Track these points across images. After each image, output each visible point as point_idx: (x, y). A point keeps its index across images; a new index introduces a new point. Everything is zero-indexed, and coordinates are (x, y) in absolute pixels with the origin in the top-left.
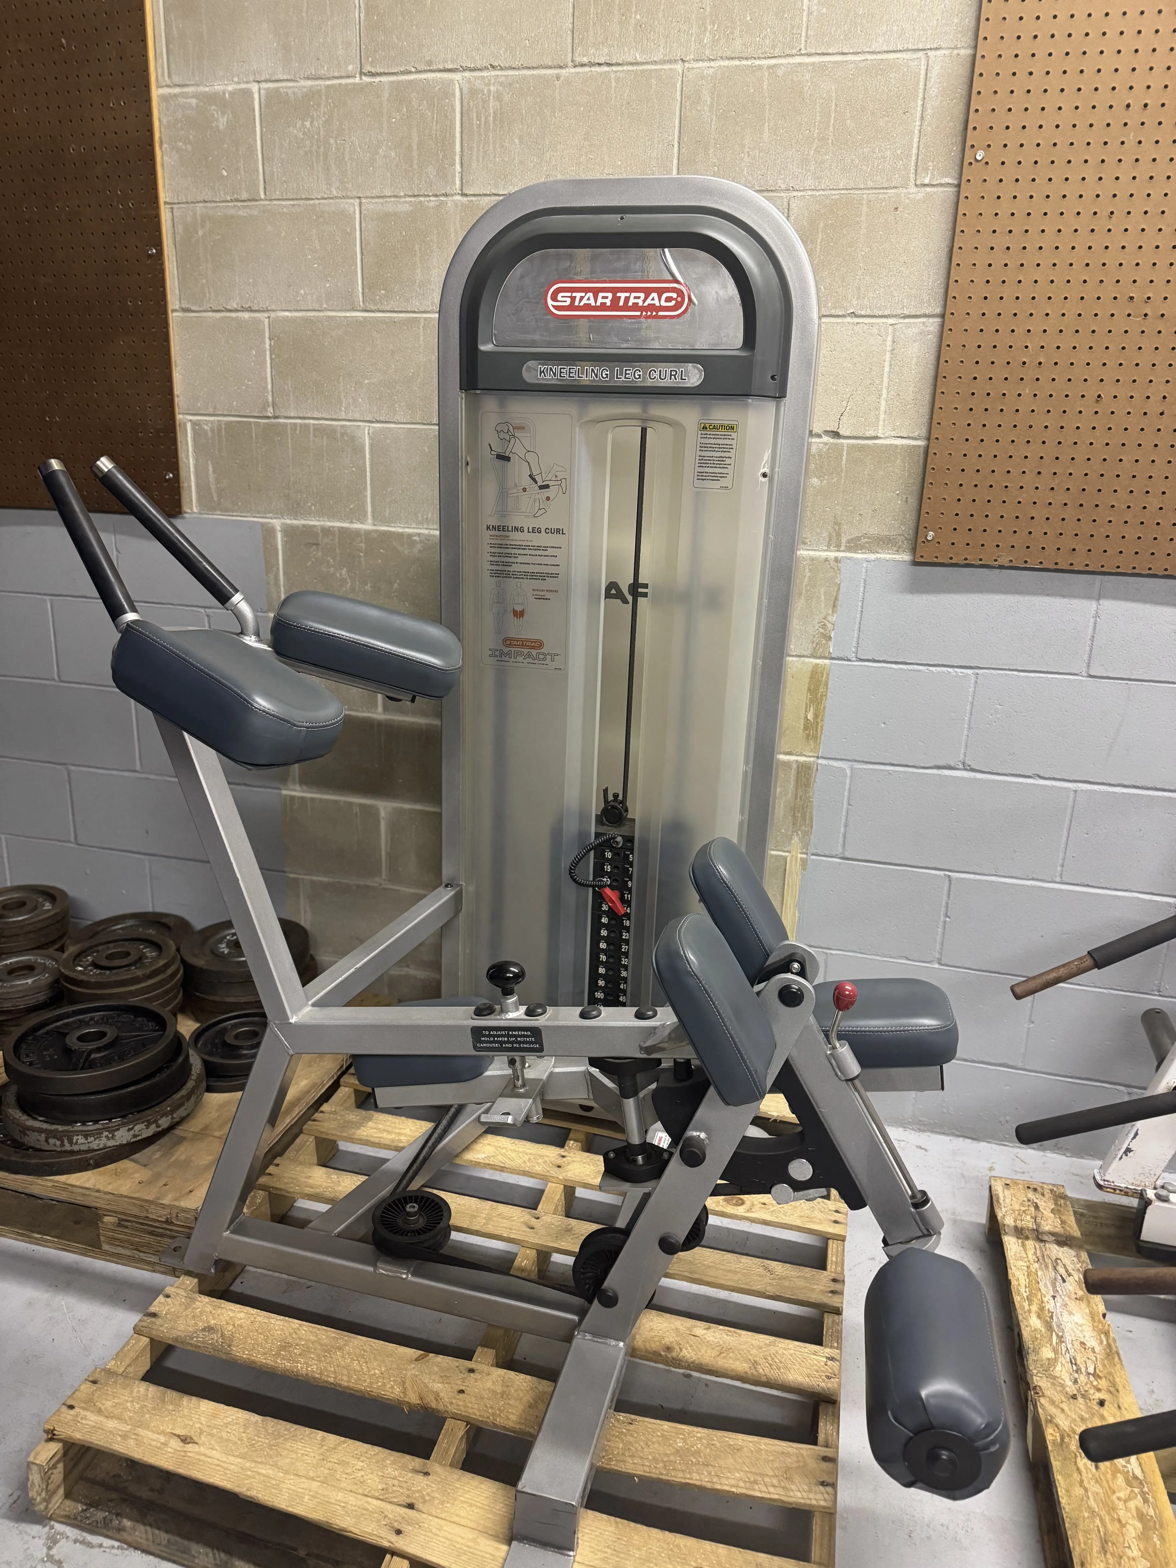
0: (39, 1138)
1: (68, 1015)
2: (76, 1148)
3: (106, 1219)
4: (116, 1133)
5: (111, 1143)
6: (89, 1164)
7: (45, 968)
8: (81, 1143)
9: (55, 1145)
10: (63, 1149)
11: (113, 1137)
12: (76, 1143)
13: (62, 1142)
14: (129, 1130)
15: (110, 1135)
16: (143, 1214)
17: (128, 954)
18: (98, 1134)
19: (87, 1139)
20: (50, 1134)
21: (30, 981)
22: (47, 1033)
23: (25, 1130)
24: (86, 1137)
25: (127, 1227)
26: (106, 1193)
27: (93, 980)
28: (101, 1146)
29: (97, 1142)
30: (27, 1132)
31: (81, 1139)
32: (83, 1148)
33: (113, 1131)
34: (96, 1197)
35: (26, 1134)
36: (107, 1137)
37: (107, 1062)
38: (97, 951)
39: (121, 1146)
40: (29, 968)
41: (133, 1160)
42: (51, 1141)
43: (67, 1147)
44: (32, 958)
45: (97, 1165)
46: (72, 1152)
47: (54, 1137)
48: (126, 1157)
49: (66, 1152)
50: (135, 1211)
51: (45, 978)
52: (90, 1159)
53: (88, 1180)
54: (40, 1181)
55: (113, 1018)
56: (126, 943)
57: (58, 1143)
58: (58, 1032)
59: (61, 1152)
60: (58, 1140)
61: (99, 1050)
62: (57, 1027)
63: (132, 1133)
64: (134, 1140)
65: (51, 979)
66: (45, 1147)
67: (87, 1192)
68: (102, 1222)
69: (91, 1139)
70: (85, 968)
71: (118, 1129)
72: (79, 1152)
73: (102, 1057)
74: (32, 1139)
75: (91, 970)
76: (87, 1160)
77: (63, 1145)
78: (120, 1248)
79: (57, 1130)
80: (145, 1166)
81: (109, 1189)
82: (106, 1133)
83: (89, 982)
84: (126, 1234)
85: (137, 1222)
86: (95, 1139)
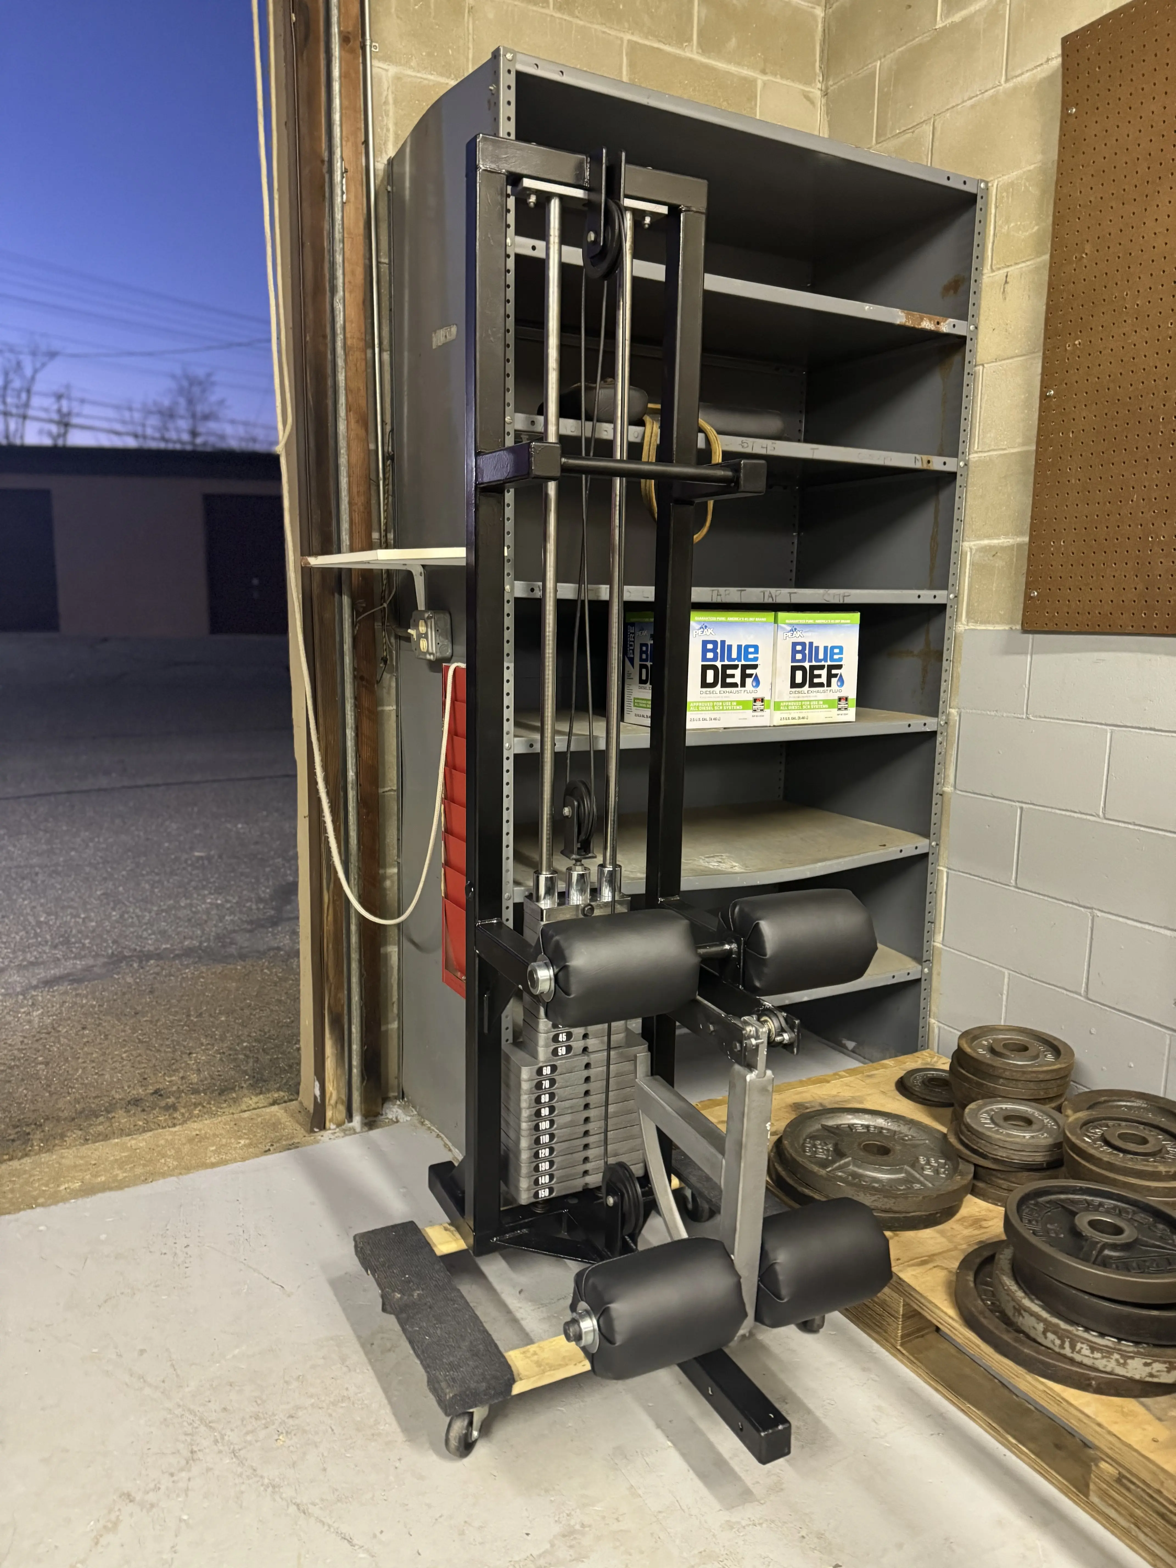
0: (1036, 1325)
1: (1075, 1191)
2: (1078, 1358)
3: (1103, 1465)
4: (1129, 1361)
5: (1120, 1371)
6: (1090, 1385)
7: (1043, 1128)
8: (1084, 1354)
9: (1053, 1342)
10: (1062, 1352)
11: (1124, 1365)
12: (1079, 1352)
13: (1063, 1342)
14: (1146, 1364)
15: (1122, 1361)
16: (1156, 1486)
17: (1144, 1141)
18: (1107, 1352)
19: (1092, 1352)
20: (1049, 1328)
21: (1028, 1135)
22: (1049, 1202)
23: (1020, 1309)
24: (1093, 1349)
25: (1128, 1489)
26: (1110, 1433)
27: (1105, 1159)
28: (1108, 1369)
29: (1104, 1361)
30: (1022, 1312)
31: (1086, 1351)
32: (1087, 1361)
33: (1126, 1357)
34: (1097, 1432)
35: (1020, 1314)
36: (1117, 1360)
37: (1124, 1267)
38: (1107, 1126)
39: (1132, 1380)
40: (1028, 1122)
41: (1143, 1405)
42: (1050, 1336)
43: (1067, 1351)
44: (1029, 1110)
45: (1099, 1391)
46: (1072, 1361)
47: (1055, 1333)
48: (1135, 1397)
49: (1065, 1356)
50: (1145, 1475)
51: (1044, 1139)
52: (1093, 1379)
53: (1088, 1404)
54: (1029, 1377)
55: (1128, 1213)
56: (1142, 1127)
57: (1058, 1342)
58: (1063, 1207)
59: (1059, 1354)
60: (1059, 1338)
61: (1114, 1247)
62: (1061, 1200)
63: (1148, 1369)
64: (1150, 1379)
65: (1050, 1141)
66: (1041, 1339)
67: (1086, 1420)
68: (1097, 1465)
69: (1097, 1355)
70: (1094, 1141)
71: (1132, 1358)
72: (1080, 1364)
73: (1119, 1258)
74: (1027, 1322)
75: (1102, 1147)
76: (1089, 1379)
77: (1062, 1346)
78: (1113, 1511)
79: (1057, 1326)
80: (1160, 1419)
81: (1114, 1429)
82: (1116, 1356)
83: (1100, 1160)
84: (1125, 1497)
85: (1143, 1490)
86: (1103, 1357)
